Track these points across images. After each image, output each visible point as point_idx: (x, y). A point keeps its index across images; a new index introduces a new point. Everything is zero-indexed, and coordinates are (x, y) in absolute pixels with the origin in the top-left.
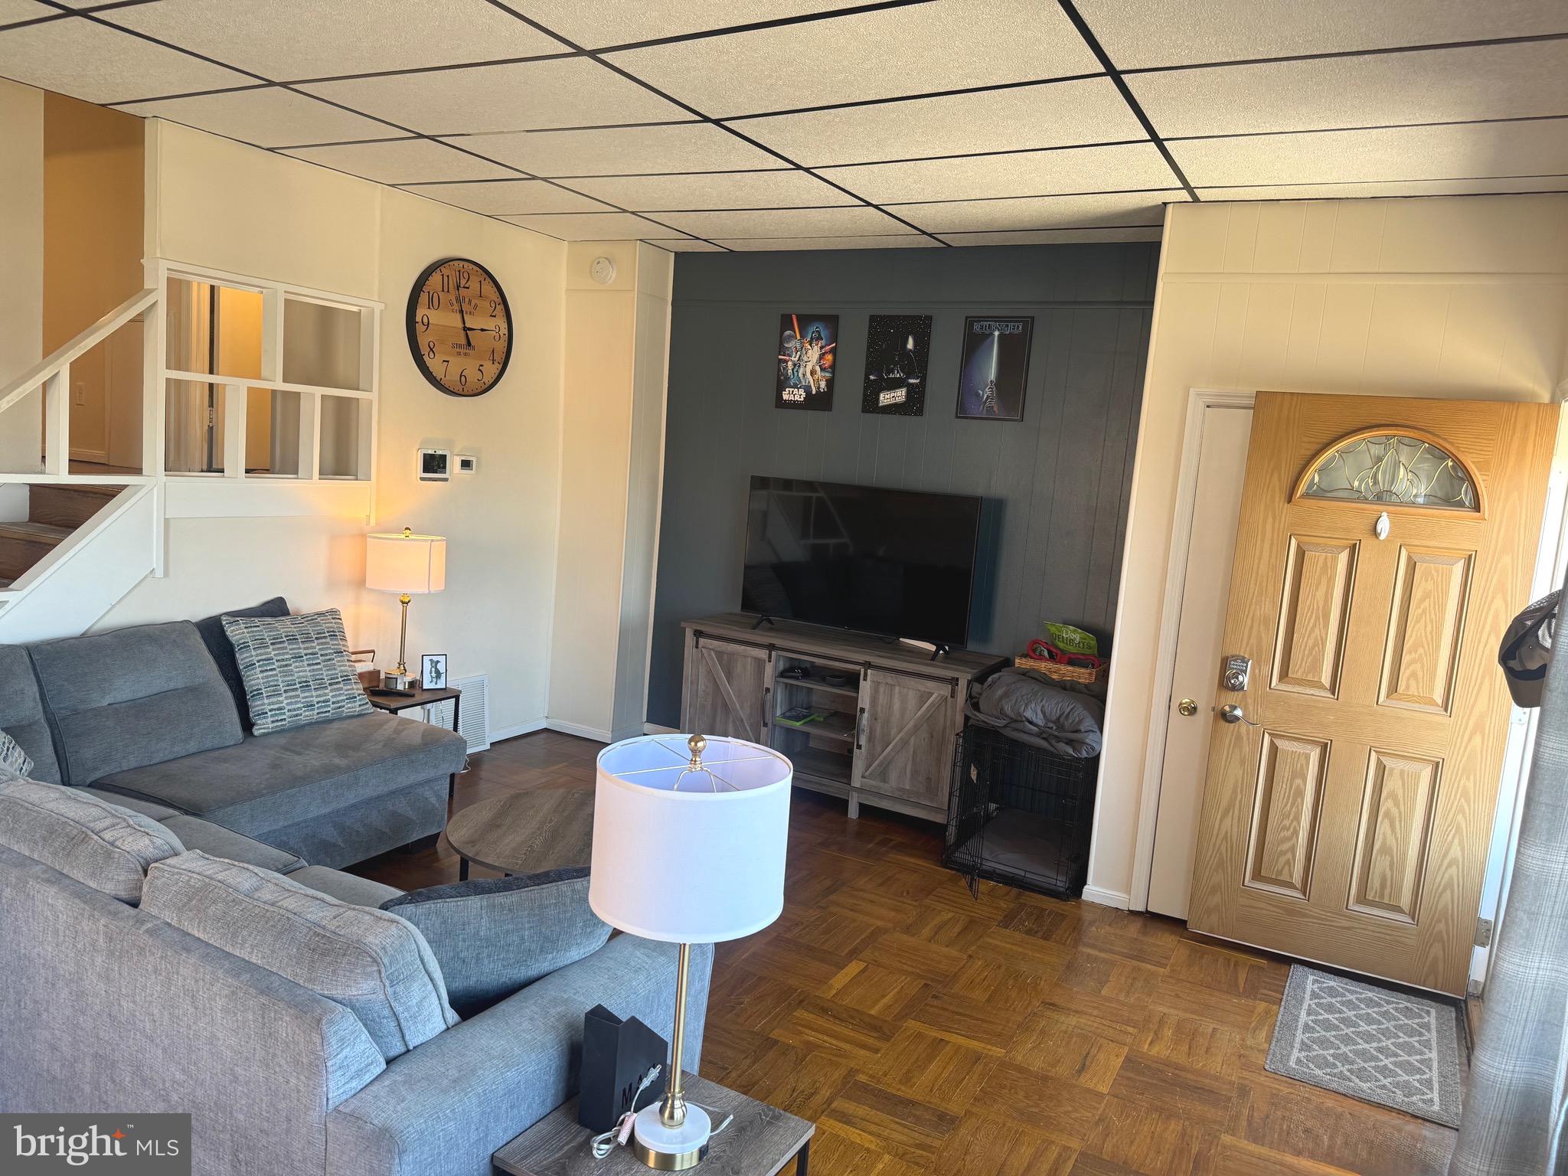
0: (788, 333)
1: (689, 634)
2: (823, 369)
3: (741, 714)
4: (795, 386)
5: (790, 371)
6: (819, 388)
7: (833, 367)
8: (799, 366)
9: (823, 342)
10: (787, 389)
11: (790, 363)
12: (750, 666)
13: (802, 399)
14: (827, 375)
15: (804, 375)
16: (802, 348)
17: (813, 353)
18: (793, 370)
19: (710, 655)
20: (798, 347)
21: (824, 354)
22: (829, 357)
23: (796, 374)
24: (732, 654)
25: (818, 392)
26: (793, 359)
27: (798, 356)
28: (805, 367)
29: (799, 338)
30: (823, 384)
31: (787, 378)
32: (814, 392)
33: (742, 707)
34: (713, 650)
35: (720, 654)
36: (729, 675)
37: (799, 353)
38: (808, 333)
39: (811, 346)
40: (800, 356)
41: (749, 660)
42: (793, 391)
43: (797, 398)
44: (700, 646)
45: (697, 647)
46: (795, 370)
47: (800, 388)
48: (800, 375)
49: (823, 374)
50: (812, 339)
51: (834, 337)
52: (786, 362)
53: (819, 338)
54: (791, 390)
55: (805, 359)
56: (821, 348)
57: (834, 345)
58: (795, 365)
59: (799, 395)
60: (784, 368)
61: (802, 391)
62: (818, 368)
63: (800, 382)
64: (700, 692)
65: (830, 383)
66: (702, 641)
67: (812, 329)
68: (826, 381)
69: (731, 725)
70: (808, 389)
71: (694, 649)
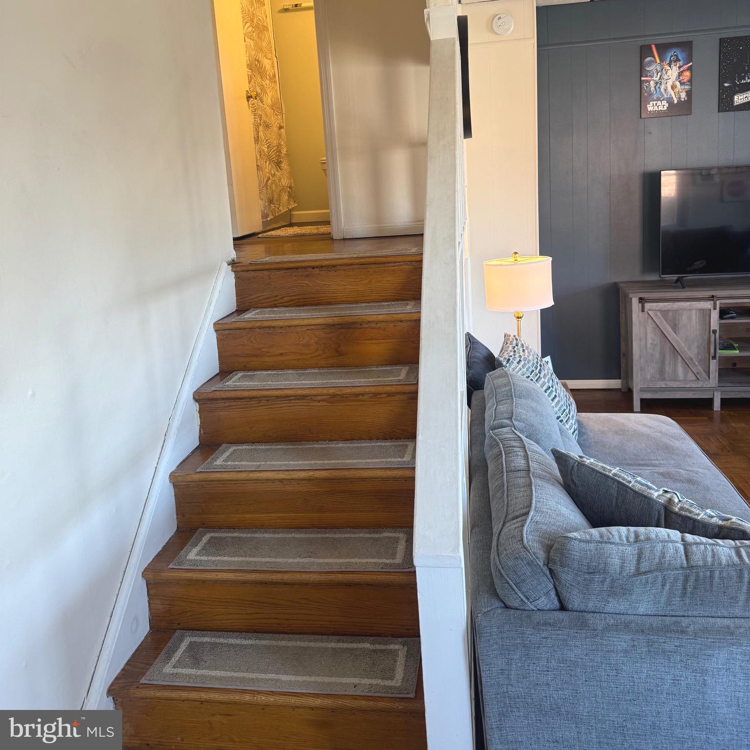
0: (648, 59)
1: (635, 302)
2: (682, 84)
3: (690, 354)
4: (658, 99)
5: (653, 89)
6: (680, 98)
7: (690, 81)
8: (661, 84)
9: (681, 63)
10: (651, 103)
11: (652, 83)
12: (695, 317)
13: (665, 109)
14: (687, 87)
15: (665, 90)
16: (662, 70)
17: (673, 73)
18: (655, 87)
19: (656, 315)
20: (659, 69)
21: (682, 72)
22: (688, 74)
23: (658, 90)
24: (676, 311)
25: (679, 101)
26: (654, 79)
27: (659, 76)
28: (666, 83)
29: (658, 61)
30: (683, 95)
31: (650, 94)
32: (676, 102)
33: (689, 349)
34: (659, 310)
35: (664, 313)
36: (675, 327)
37: (659, 74)
38: (666, 58)
39: (670, 66)
40: (661, 76)
41: (694, 312)
42: (656, 104)
43: (661, 108)
44: (646, 310)
45: (643, 311)
46: (657, 87)
47: (663, 100)
48: (662, 90)
49: (683, 87)
50: (671, 62)
51: (689, 59)
52: (649, 81)
53: (678, 60)
54: (655, 103)
55: (666, 77)
56: (680, 67)
57: (691, 64)
58: (657, 83)
59: (663, 106)
60: (647, 87)
61: (665, 103)
62: (678, 83)
63: (663, 95)
64: (649, 345)
65: (689, 93)
66: (648, 306)
67: (670, 54)
68: (686, 92)
69: (680, 364)
70: (670, 101)
71: (641, 313)
